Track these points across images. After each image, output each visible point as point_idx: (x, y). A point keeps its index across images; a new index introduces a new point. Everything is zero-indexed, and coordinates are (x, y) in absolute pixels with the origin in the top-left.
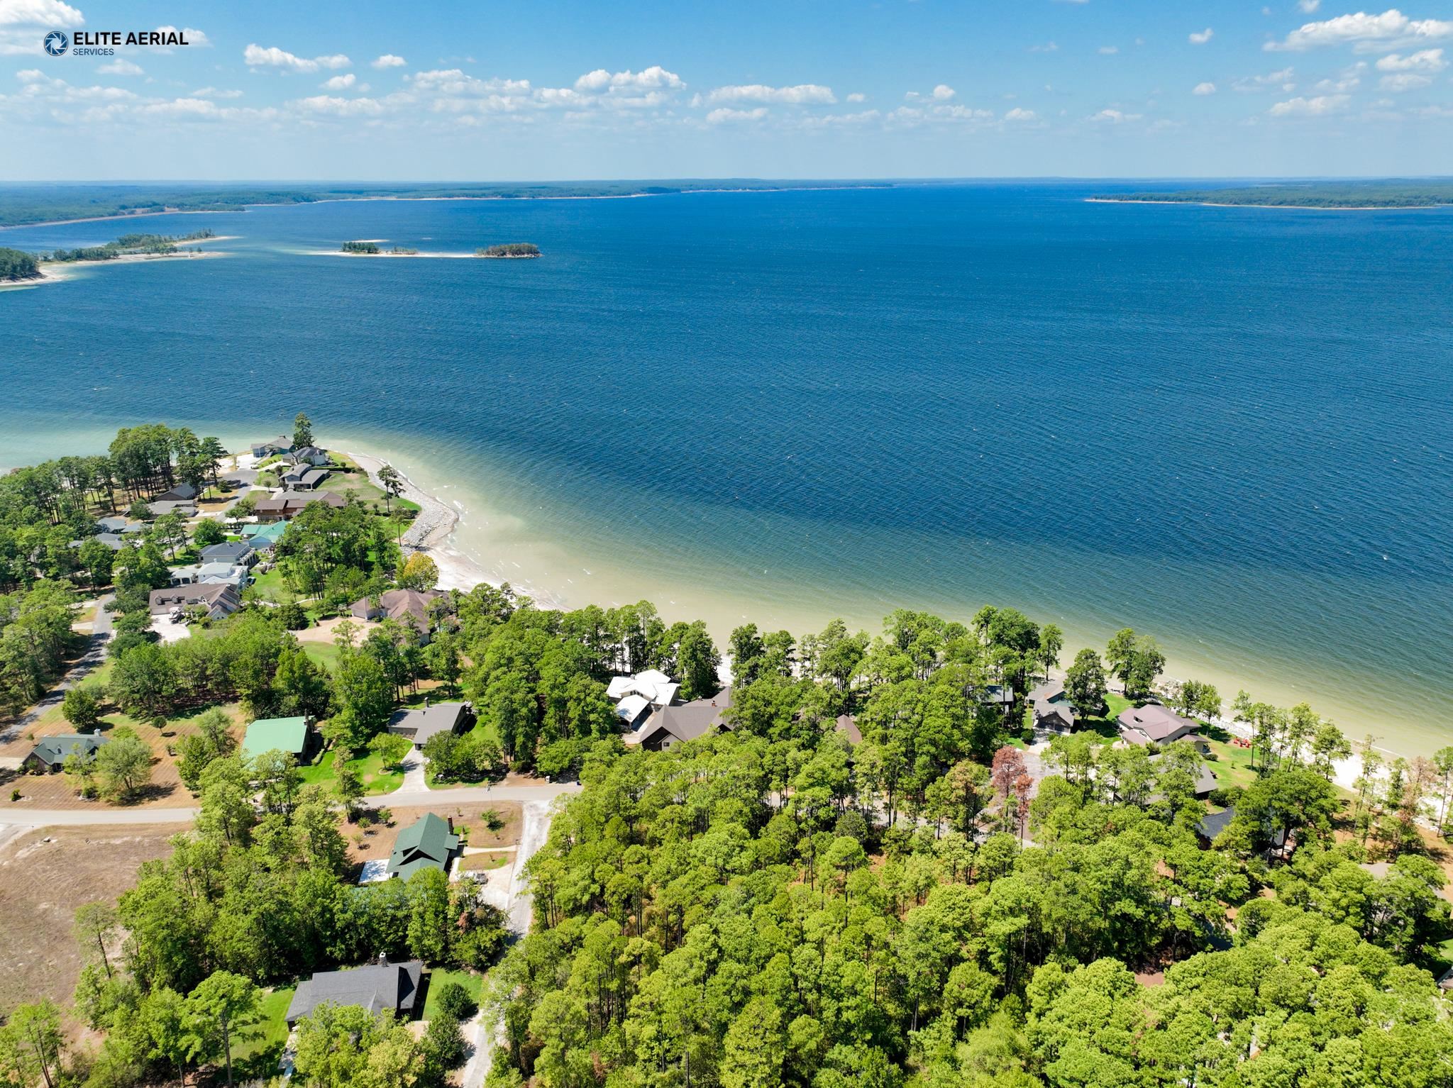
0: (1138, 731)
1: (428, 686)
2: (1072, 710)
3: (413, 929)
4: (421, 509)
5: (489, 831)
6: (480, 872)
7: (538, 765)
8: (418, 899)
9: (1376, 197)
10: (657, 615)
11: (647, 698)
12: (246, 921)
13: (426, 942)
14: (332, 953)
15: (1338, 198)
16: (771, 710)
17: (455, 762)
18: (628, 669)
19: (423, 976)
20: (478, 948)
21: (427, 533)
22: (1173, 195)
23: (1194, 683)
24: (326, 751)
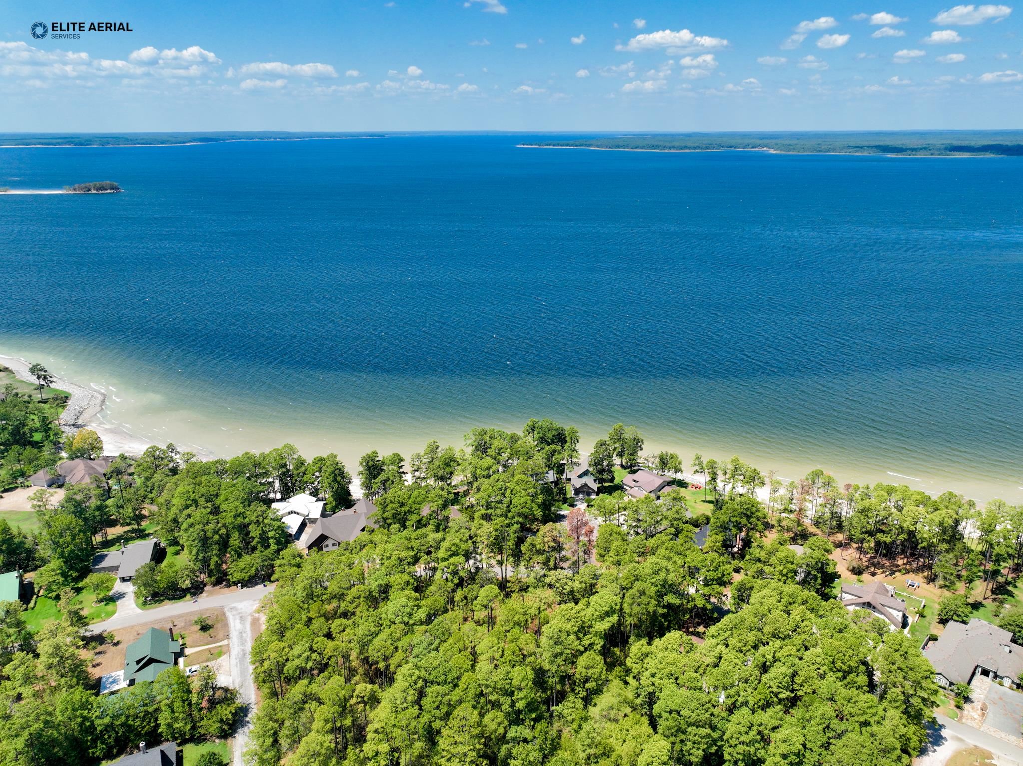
0: (637, 488)
1: (115, 533)
2: (595, 481)
3: (164, 718)
4: (70, 395)
5: (202, 633)
6: (205, 664)
7: (230, 577)
8: (164, 695)
9: (689, 144)
10: (299, 454)
11: (302, 515)
12: (19, 743)
13: (176, 725)
14: (93, 753)
15: (668, 145)
16: (406, 509)
17: (162, 586)
18: (279, 496)
19: (178, 752)
20: (221, 721)
21: (80, 413)
22: (572, 142)
23: (665, 453)
24: (38, 596)
